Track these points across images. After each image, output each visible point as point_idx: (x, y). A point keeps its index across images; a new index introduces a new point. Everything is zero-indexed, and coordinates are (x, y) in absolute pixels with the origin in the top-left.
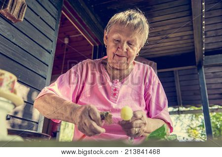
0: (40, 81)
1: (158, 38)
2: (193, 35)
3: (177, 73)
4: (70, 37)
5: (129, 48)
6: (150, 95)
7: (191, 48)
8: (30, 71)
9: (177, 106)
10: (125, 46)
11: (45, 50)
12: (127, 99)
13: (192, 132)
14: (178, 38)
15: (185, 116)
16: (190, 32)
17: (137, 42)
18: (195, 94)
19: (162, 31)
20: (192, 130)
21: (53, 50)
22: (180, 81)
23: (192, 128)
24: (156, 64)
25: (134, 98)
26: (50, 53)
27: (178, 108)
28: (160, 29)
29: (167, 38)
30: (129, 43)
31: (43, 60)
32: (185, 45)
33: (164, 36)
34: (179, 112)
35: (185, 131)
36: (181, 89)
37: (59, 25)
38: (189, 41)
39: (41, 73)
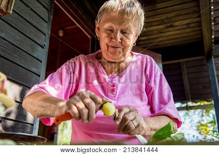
0: (34, 79)
1: (162, 27)
2: (201, 22)
3: (185, 64)
4: (65, 29)
5: (124, 37)
6: (152, 88)
7: (199, 36)
8: (22, 68)
9: (185, 102)
10: (119, 36)
11: (37, 45)
12: (126, 94)
13: (202, 129)
14: (185, 26)
15: (194, 112)
16: (198, 19)
17: (132, 30)
18: (204, 87)
19: (167, 18)
20: (203, 127)
21: (47, 44)
22: (187, 73)
23: (202, 125)
24: (160, 55)
25: (134, 92)
26: (43, 48)
27: (187, 103)
28: (164, 17)
29: (171, 26)
30: (123, 32)
31: (36, 56)
32: (192, 34)
33: (168, 25)
34: (188, 108)
35: (195, 128)
36: (189, 82)
37: (52, 16)
38: (197, 29)
39: (34, 70)
